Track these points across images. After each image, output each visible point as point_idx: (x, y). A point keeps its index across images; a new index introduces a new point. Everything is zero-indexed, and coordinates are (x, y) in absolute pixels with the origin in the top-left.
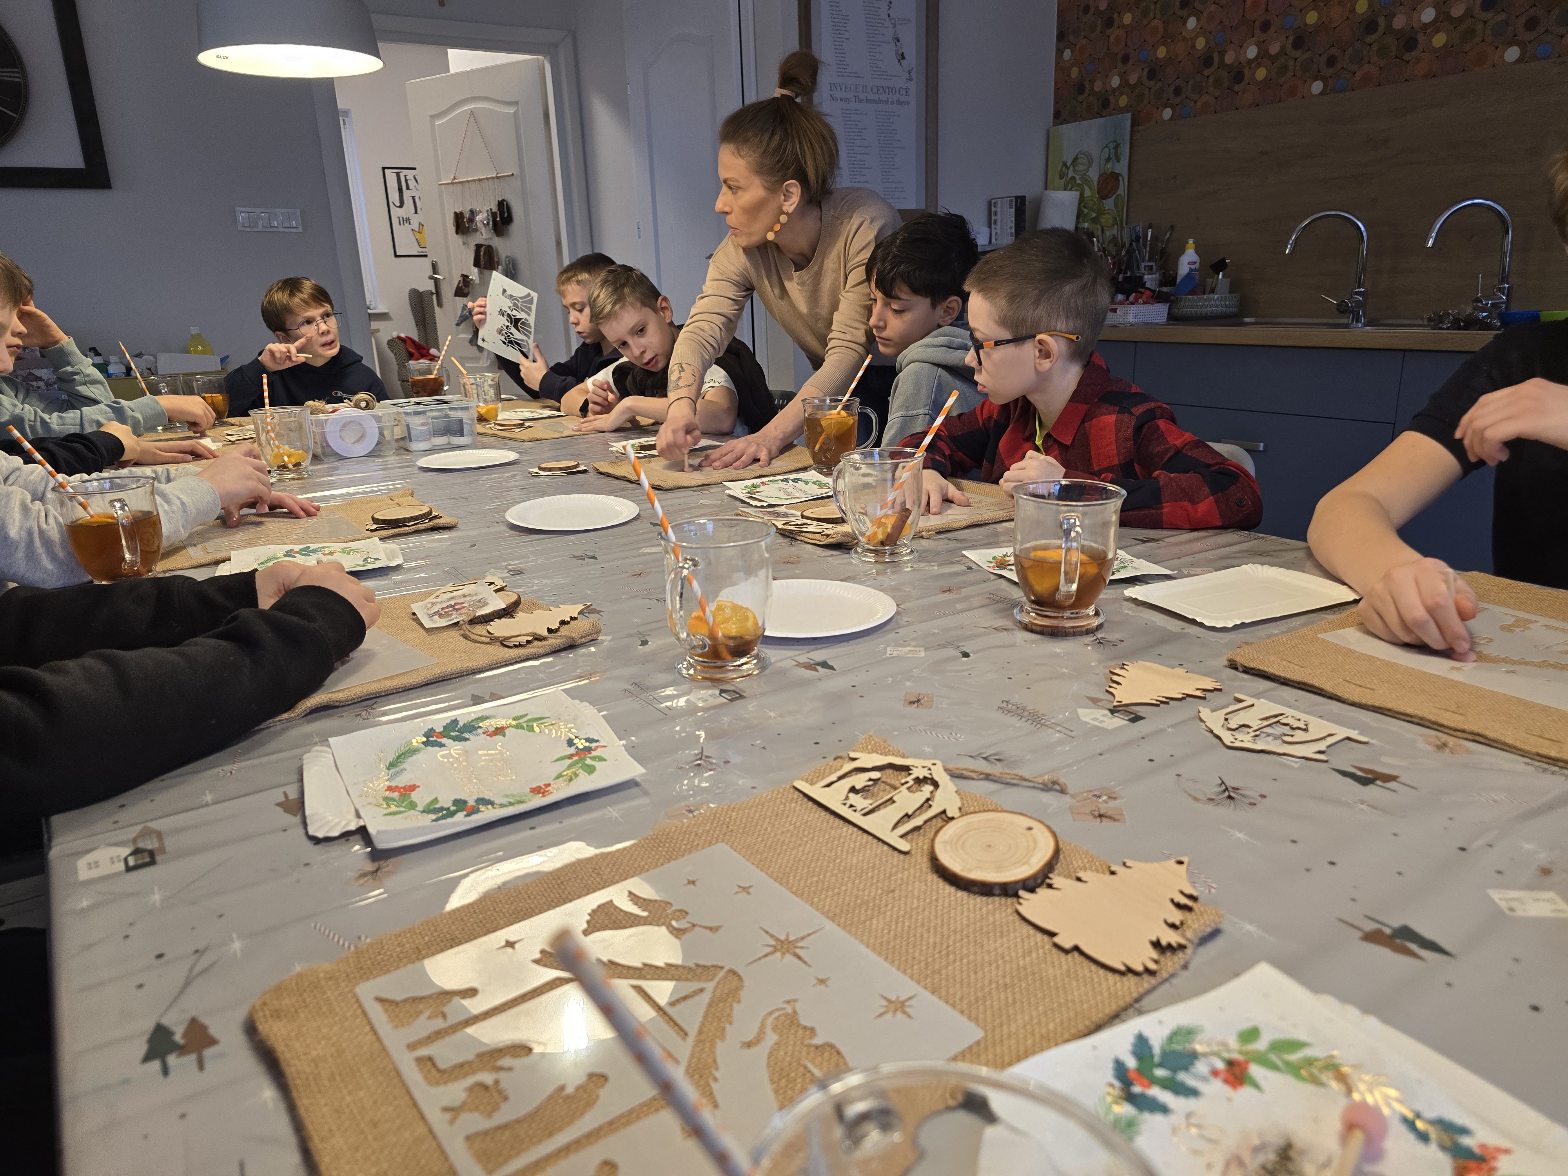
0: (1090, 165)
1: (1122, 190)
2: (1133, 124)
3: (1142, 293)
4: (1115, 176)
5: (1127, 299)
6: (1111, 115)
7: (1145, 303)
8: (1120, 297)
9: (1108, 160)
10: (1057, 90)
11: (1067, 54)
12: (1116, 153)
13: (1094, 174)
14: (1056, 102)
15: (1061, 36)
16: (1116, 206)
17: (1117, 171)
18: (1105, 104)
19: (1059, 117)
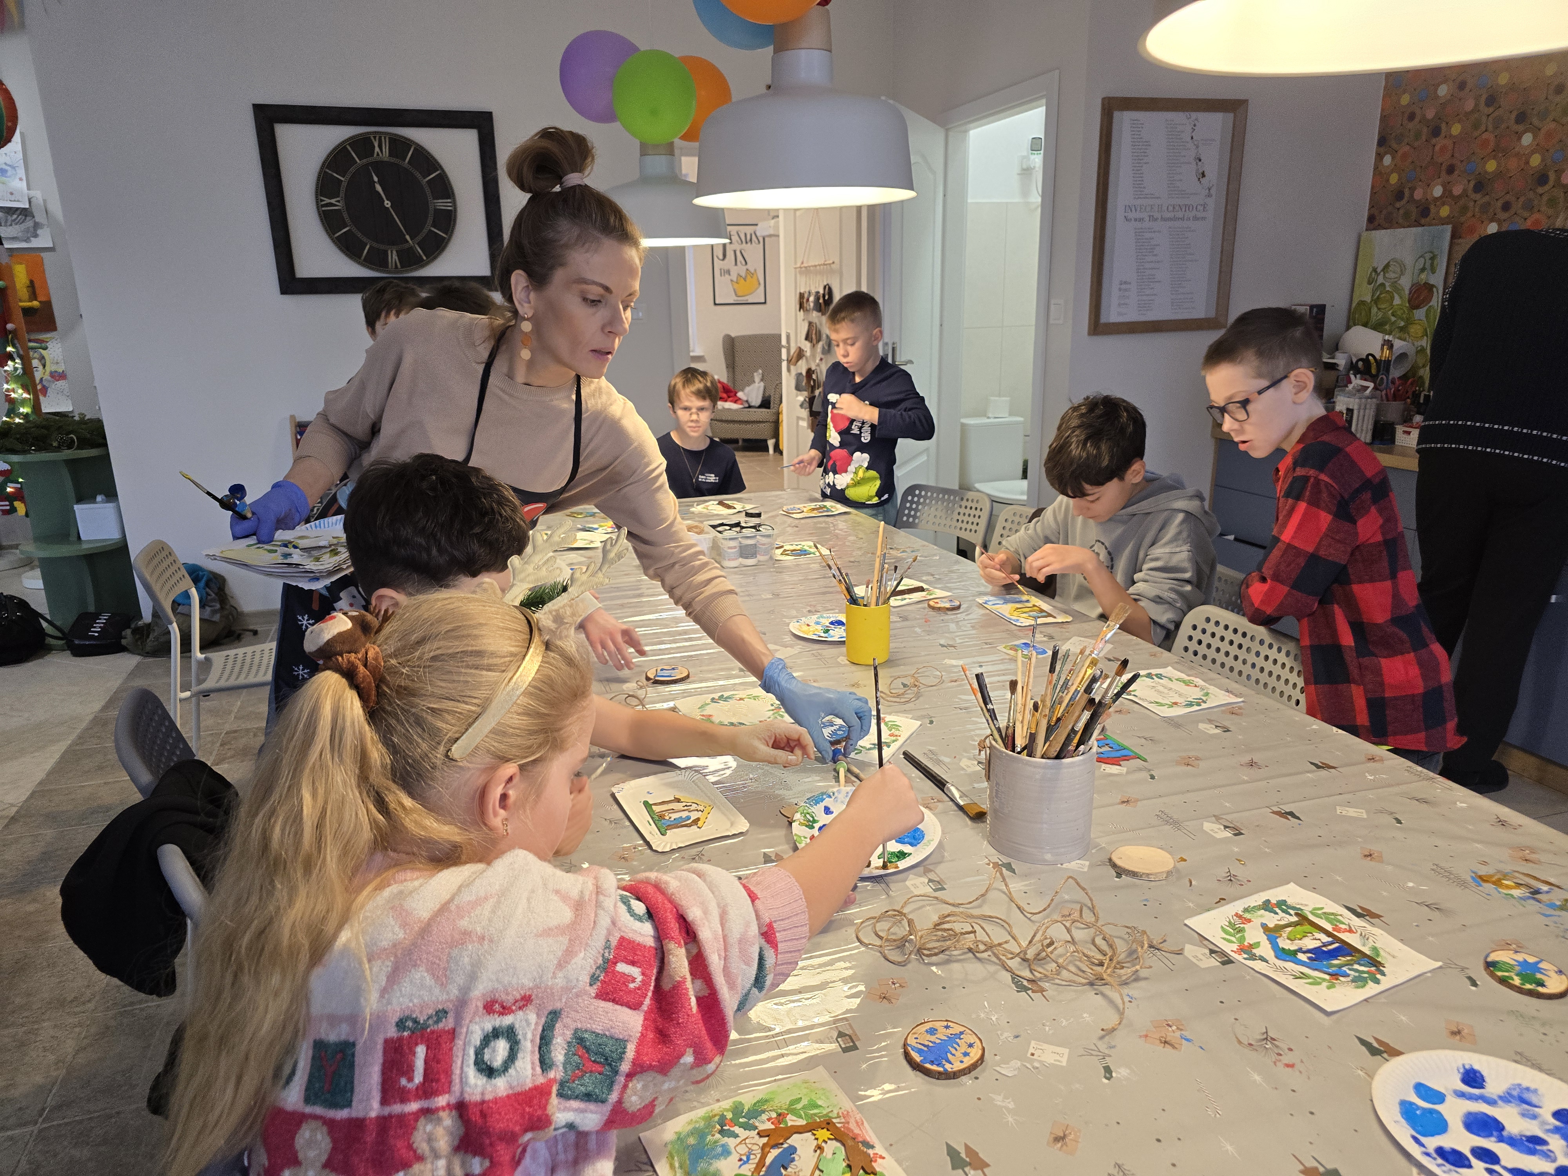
0: (1402, 273)
2: (1454, 236)
4: (1429, 287)
6: (1430, 225)
9: (1423, 270)
10: (1373, 194)
11: (1387, 160)
12: (1432, 265)
13: (1406, 283)
14: (1372, 207)
15: (1382, 141)
16: (1427, 316)
17: (1432, 282)
18: (1425, 211)
19: (1373, 223)
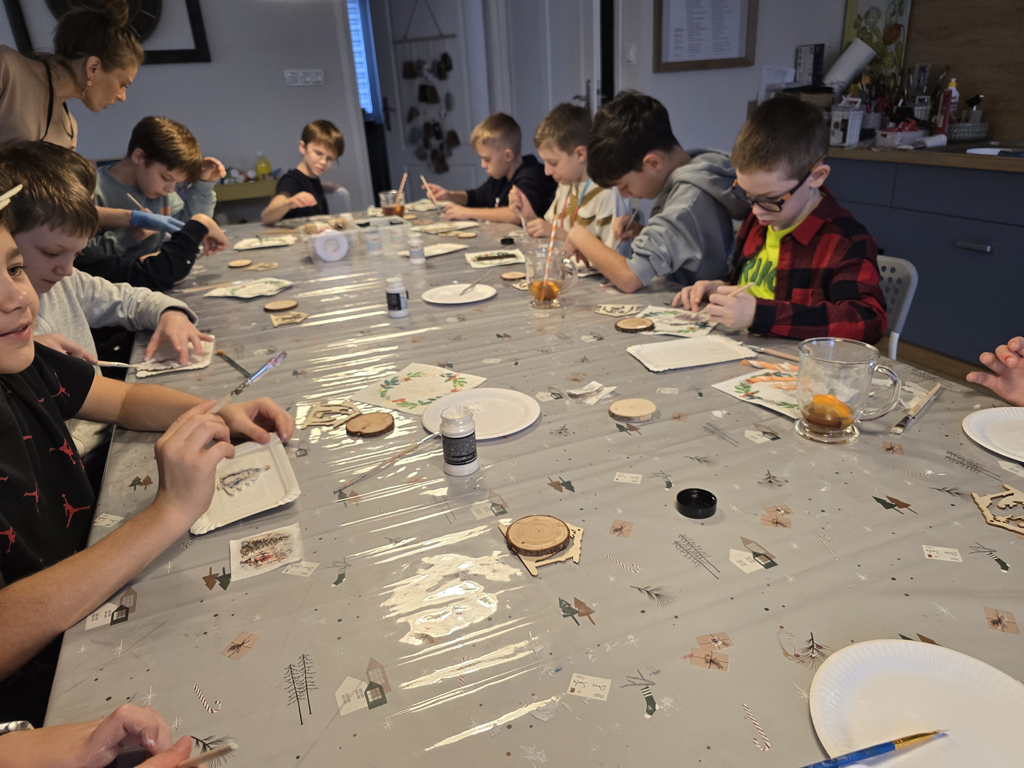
0: (879, 18)
1: (902, 38)
3: (909, 122)
4: (898, 27)
5: (897, 126)
7: (911, 130)
8: (891, 125)
9: (893, 14)
12: (900, 9)
13: (881, 25)
16: (896, 49)
17: (900, 22)
